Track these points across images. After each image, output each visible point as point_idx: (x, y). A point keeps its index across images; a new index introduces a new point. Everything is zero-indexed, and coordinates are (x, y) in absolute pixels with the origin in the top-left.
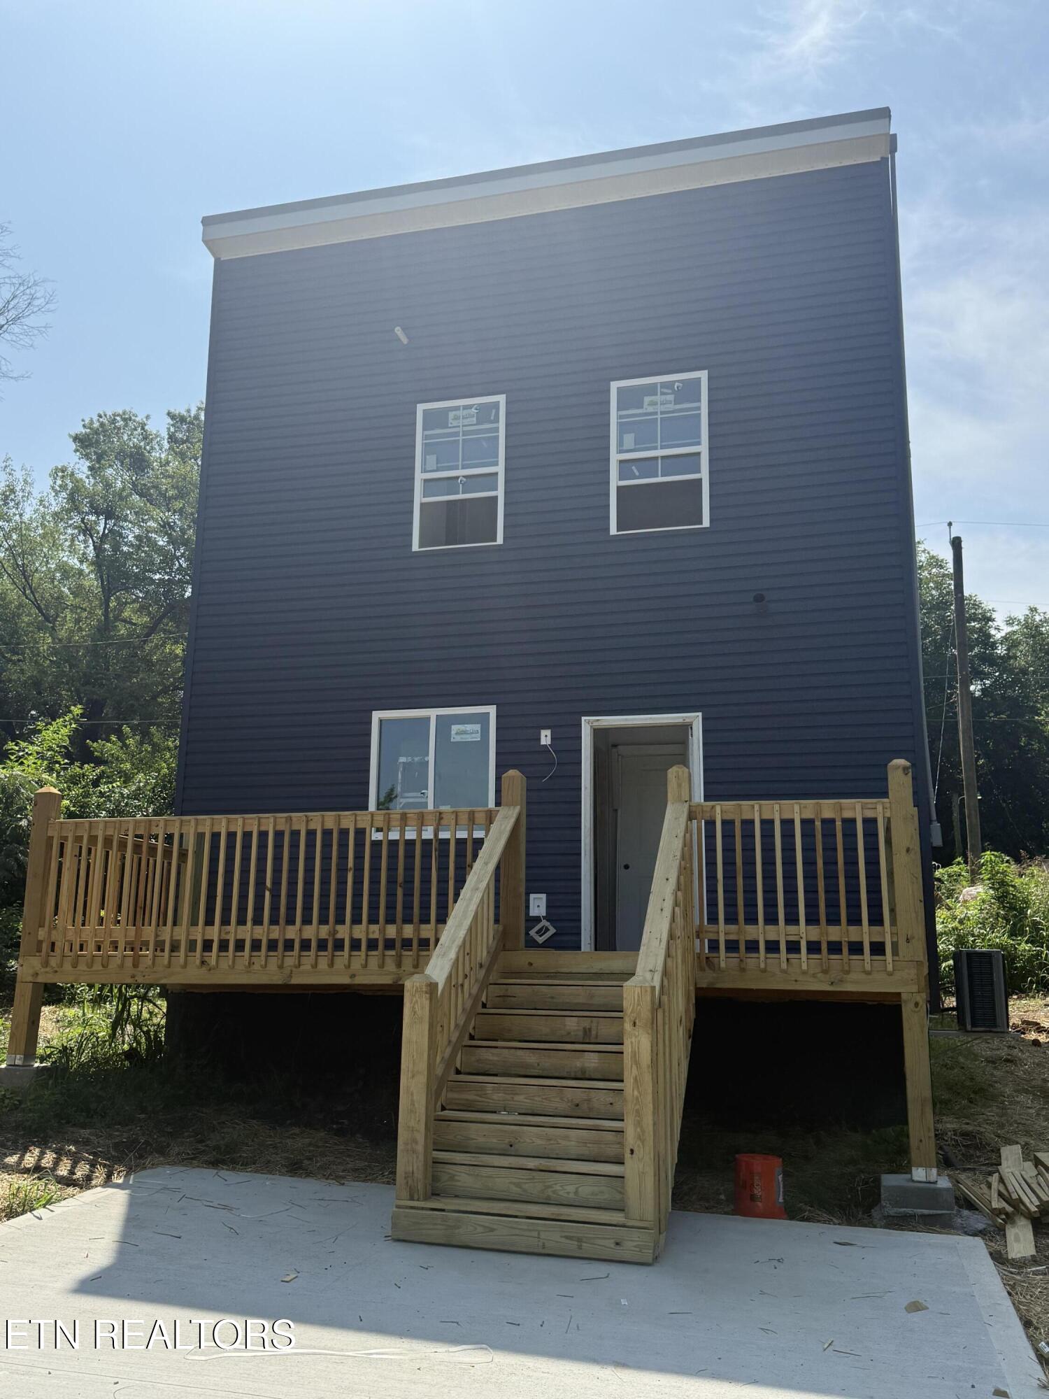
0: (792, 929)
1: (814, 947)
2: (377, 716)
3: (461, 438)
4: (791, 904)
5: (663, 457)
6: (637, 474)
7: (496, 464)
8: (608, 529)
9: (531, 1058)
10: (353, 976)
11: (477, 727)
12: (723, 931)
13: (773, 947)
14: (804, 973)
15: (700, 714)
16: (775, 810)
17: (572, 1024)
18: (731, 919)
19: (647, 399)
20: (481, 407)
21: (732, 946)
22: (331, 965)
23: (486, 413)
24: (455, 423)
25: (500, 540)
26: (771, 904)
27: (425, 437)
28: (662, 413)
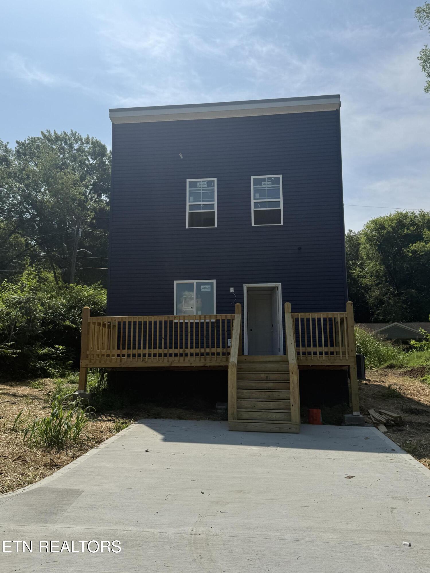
0: (321, 348)
1: (326, 353)
2: (176, 282)
3: (202, 192)
4: (320, 341)
5: (268, 202)
6: (260, 206)
7: (214, 201)
8: (251, 224)
9: (253, 385)
10: (191, 364)
11: (210, 286)
12: (302, 349)
13: (315, 353)
14: (324, 360)
15: (281, 284)
16: (316, 315)
17: (263, 375)
18: (303, 346)
19: (263, 183)
20: (208, 182)
21: (304, 353)
22: (184, 361)
23: (210, 184)
24: (200, 186)
25: (216, 226)
26: (315, 341)
27: (190, 191)
28: (268, 187)
